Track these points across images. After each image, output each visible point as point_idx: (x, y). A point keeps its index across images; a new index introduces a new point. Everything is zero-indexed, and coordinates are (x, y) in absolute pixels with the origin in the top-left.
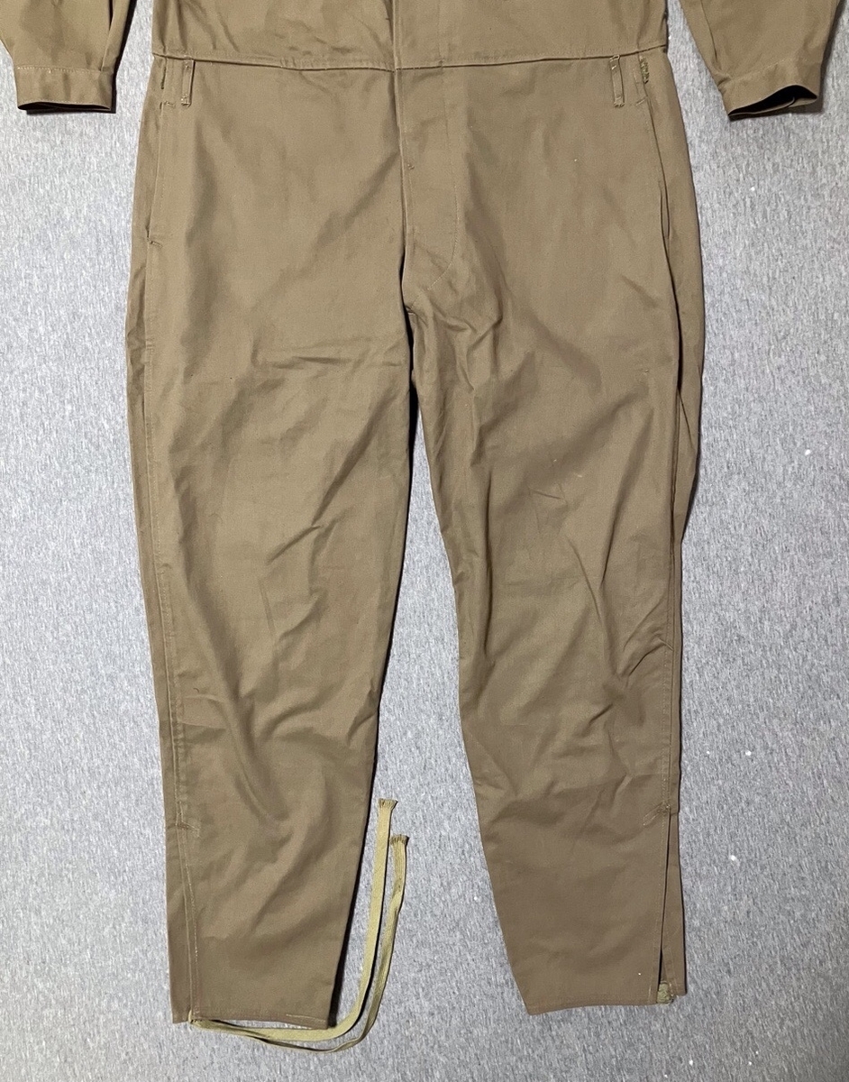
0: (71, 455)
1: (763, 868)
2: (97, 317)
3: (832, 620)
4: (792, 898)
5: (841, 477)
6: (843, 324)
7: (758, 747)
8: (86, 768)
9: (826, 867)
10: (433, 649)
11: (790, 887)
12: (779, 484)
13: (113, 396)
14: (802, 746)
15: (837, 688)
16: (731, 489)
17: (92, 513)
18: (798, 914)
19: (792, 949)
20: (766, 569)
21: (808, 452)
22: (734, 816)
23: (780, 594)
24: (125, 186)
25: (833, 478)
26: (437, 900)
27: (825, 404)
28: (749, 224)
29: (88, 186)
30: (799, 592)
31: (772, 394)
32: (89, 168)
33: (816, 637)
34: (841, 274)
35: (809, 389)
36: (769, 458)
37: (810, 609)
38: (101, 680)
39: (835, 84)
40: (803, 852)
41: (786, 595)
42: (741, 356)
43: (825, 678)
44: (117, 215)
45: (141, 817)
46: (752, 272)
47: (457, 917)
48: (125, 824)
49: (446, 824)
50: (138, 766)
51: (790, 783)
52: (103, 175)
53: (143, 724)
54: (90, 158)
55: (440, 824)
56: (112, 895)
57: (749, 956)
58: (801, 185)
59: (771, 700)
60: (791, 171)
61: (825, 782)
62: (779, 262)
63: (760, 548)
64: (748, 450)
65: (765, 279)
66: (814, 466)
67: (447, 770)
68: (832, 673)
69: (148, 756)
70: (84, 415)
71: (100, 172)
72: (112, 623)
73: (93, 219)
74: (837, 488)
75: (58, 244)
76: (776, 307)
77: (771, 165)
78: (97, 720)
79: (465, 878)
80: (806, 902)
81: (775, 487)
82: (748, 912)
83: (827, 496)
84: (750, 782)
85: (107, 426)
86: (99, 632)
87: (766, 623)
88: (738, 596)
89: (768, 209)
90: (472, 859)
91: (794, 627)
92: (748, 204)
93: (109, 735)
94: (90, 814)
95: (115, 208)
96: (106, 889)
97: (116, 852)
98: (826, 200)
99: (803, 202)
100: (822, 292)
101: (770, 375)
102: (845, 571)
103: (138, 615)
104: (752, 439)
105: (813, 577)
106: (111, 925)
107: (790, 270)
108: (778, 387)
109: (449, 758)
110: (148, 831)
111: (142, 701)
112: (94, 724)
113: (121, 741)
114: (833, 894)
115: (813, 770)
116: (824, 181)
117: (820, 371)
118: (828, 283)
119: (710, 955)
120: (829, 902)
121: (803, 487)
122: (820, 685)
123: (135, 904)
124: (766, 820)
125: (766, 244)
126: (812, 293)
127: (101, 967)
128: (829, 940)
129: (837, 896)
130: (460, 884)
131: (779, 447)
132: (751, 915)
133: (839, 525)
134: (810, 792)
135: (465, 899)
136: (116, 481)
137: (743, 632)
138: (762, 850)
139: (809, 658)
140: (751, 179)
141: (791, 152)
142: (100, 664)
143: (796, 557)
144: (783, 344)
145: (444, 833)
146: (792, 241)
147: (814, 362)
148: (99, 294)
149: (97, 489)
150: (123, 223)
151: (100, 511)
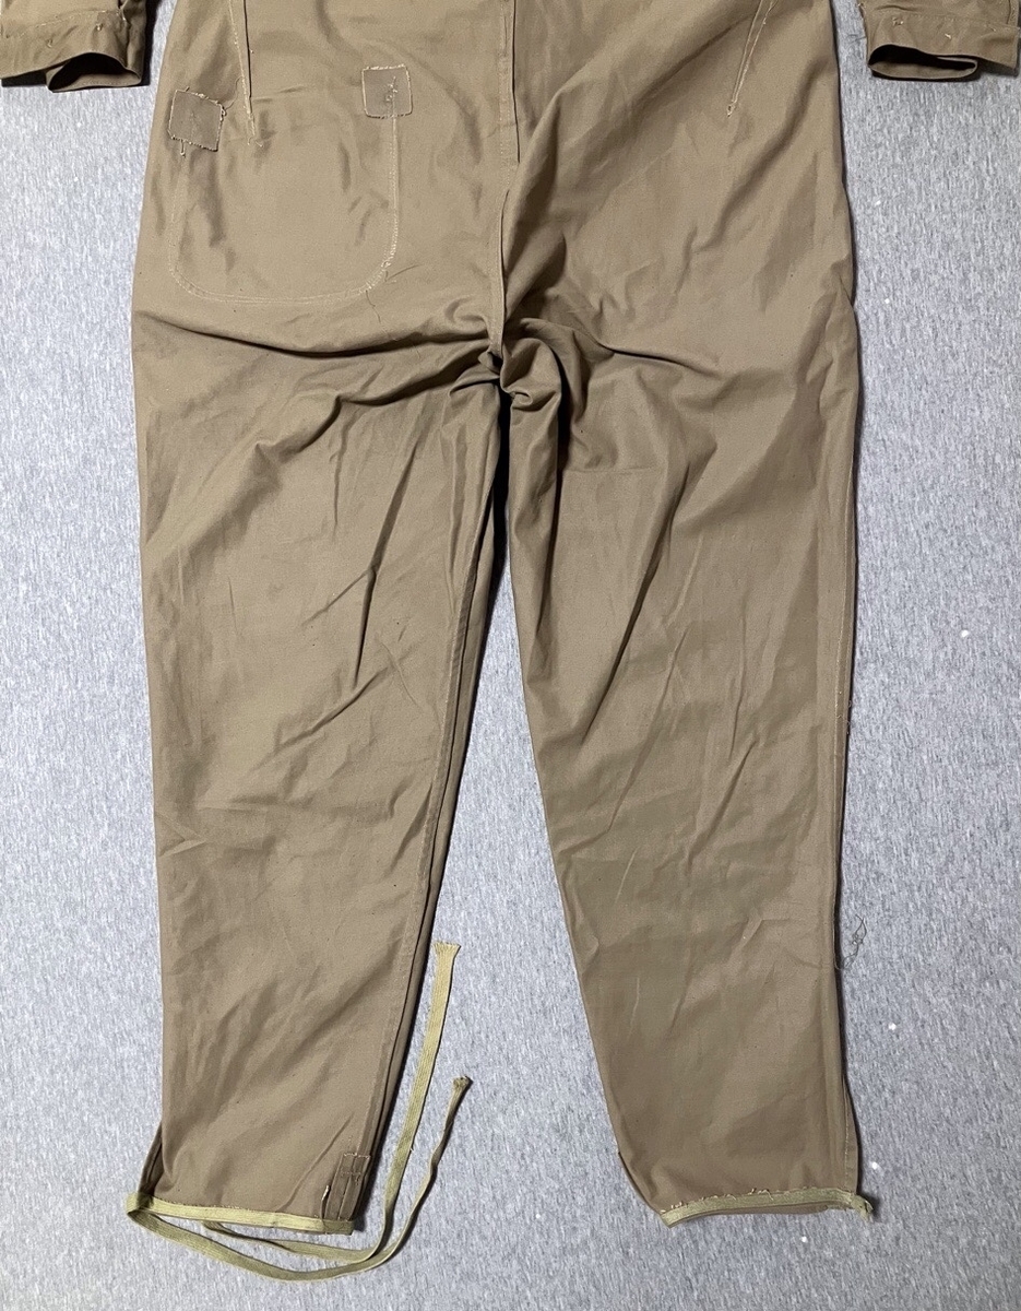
0: (24, 647)
1: (915, 1179)
2: (61, 471)
3: (999, 849)
4: (955, 1220)
5: (1009, 664)
6: (1008, 470)
7: (905, 1018)
8: (36, 1048)
9: (1000, 1176)
10: (484, 889)
11: (951, 1205)
12: (928, 675)
13: (79, 572)
14: (963, 1015)
15: (1008, 939)
16: (866, 681)
17: (50, 721)
18: (963, 1241)
19: (957, 1287)
20: (911, 785)
21: (965, 634)
22: (874, 1109)
23: (930, 816)
24: (98, 310)
25: (999, 666)
26: (488, 1217)
27: (987, 573)
28: (883, 344)
29: (52, 311)
30: (956, 812)
31: (918, 559)
32: (54, 288)
33: (979, 872)
34: (1003, 406)
35: (966, 553)
36: (914, 641)
37: (971, 835)
38: (57, 935)
39: (990, 168)
40: (968, 1158)
41: (940, 818)
42: (877, 511)
43: (992, 926)
44: (88, 346)
45: (106, 1109)
46: (889, 405)
47: (513, 1240)
48: (85, 1119)
49: (500, 1119)
50: (103, 1044)
51: (950, 1065)
52: (72, 296)
53: (110, 990)
54: (55, 276)
55: (491, 1120)
56: (68, 1212)
57: (900, 1297)
58: (948, 295)
59: (920, 956)
60: (934, 278)
61: (995, 1063)
62: (924, 392)
63: (904, 757)
64: (886, 631)
65: (906, 414)
66: (973, 652)
67: (501, 1049)
68: (999, 919)
69: (116, 1031)
70: (43, 596)
71: (67, 293)
72: (72, 862)
73: (58, 351)
74: (1004, 679)
75: (13, 382)
76: (920, 449)
77: (909, 272)
78: (52, 986)
79: (525, 1190)
80: (972, 1222)
81: (922, 678)
82: (897, 1239)
83: (991, 689)
84: (895, 1065)
85: (70, 610)
86: (56, 874)
87: (914, 855)
88: (877, 821)
89: (908, 326)
90: (534, 1164)
91: (950, 858)
92: (882, 319)
93: (65, 1005)
94: (40, 1108)
95: (86, 337)
96: (60, 1205)
97: (72, 1156)
98: (982, 313)
99: (952, 318)
100: (979, 428)
101: (915, 535)
102: (1016, 786)
103: (106, 850)
104: (892, 616)
105: (973, 793)
106: (66, 1252)
107: (938, 402)
108: (926, 550)
109: (504, 1033)
110: (114, 1129)
111: (109, 959)
112: (47, 991)
113: (82, 1011)
114: (1010, 1215)
115: (978, 1046)
116: (979, 289)
117: (979, 530)
118: (986, 417)
119: (849, 1297)
120: (1004, 1224)
121: (959, 678)
122: (984, 936)
123: (96, 1224)
124: (918, 1115)
125: (905, 369)
126: (967, 429)
127: (53, 1305)
128: (1005, 1275)
129: (1014, 1217)
130: (518, 1197)
131: (927, 628)
132: (901, 1241)
133: (1006, 727)
134: (976, 1077)
135: (524, 1217)
136: (80, 679)
137: (883, 867)
138: (913, 1155)
139: (970, 899)
140: (884, 289)
141: (935, 256)
142: (57, 915)
143: (950, 767)
144: (931, 495)
145: (497, 1131)
146: (940, 364)
147: (972, 518)
148: (63, 444)
149: (56, 690)
150: (96, 356)
151: (60, 718)
